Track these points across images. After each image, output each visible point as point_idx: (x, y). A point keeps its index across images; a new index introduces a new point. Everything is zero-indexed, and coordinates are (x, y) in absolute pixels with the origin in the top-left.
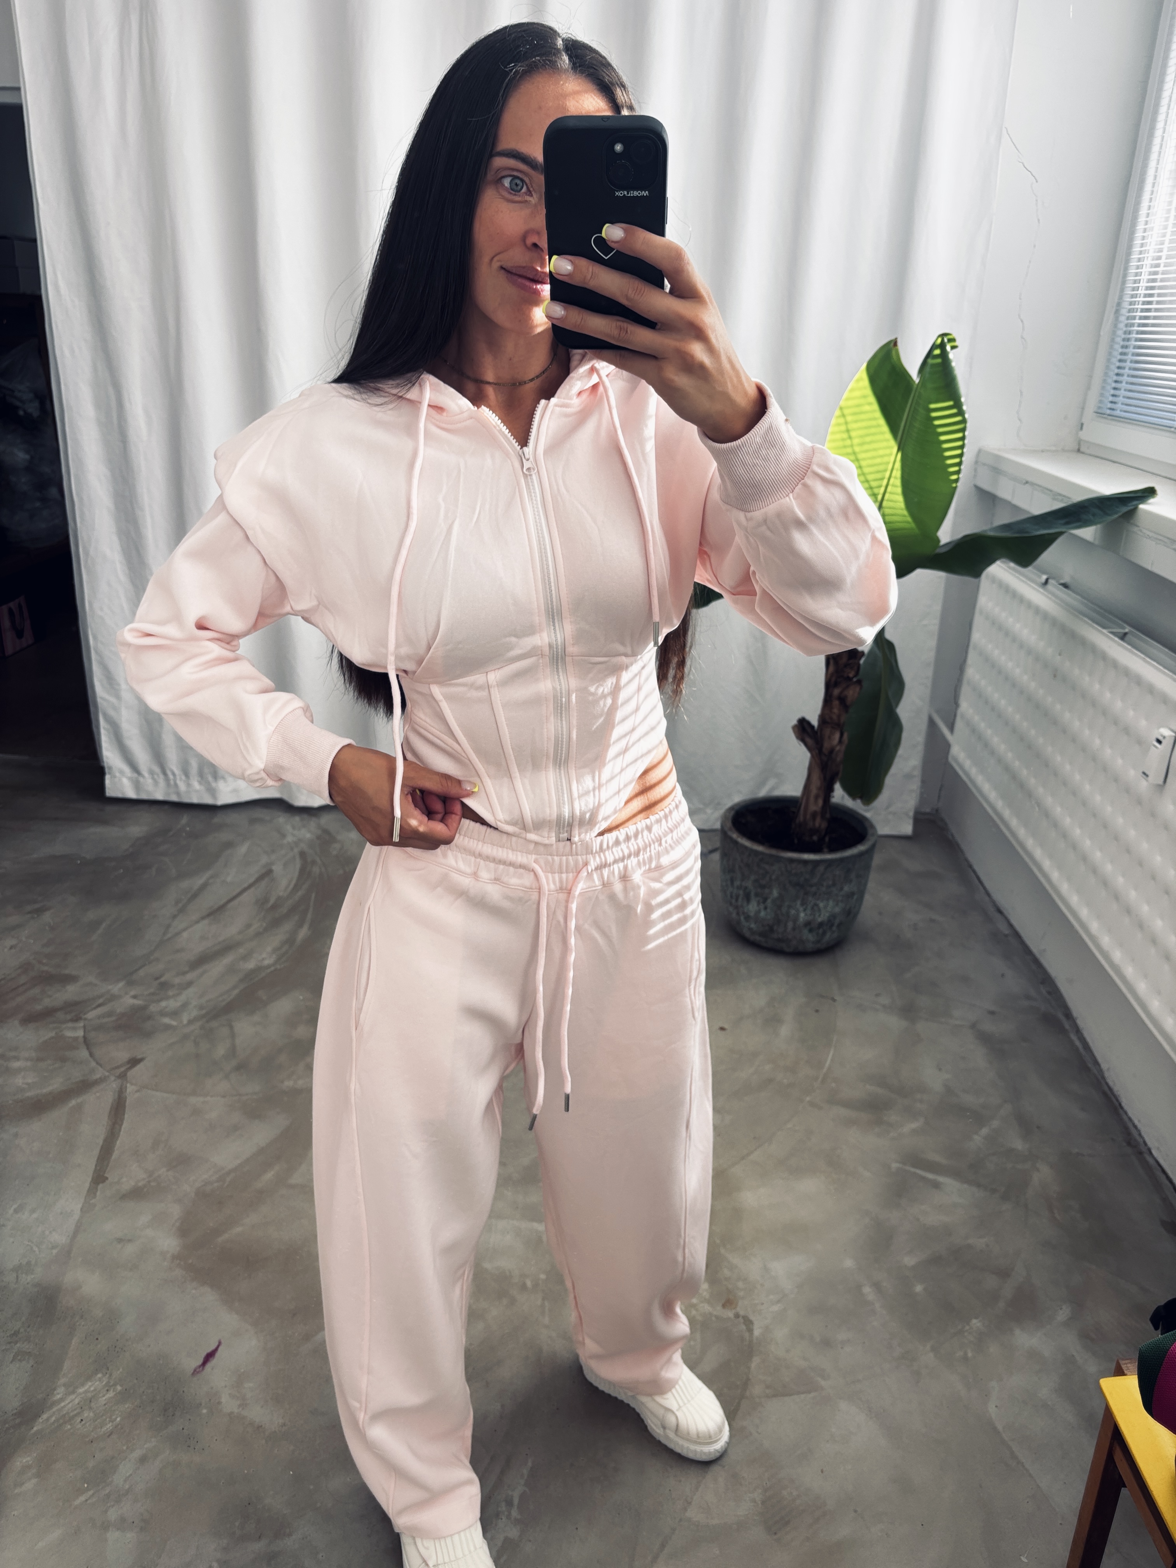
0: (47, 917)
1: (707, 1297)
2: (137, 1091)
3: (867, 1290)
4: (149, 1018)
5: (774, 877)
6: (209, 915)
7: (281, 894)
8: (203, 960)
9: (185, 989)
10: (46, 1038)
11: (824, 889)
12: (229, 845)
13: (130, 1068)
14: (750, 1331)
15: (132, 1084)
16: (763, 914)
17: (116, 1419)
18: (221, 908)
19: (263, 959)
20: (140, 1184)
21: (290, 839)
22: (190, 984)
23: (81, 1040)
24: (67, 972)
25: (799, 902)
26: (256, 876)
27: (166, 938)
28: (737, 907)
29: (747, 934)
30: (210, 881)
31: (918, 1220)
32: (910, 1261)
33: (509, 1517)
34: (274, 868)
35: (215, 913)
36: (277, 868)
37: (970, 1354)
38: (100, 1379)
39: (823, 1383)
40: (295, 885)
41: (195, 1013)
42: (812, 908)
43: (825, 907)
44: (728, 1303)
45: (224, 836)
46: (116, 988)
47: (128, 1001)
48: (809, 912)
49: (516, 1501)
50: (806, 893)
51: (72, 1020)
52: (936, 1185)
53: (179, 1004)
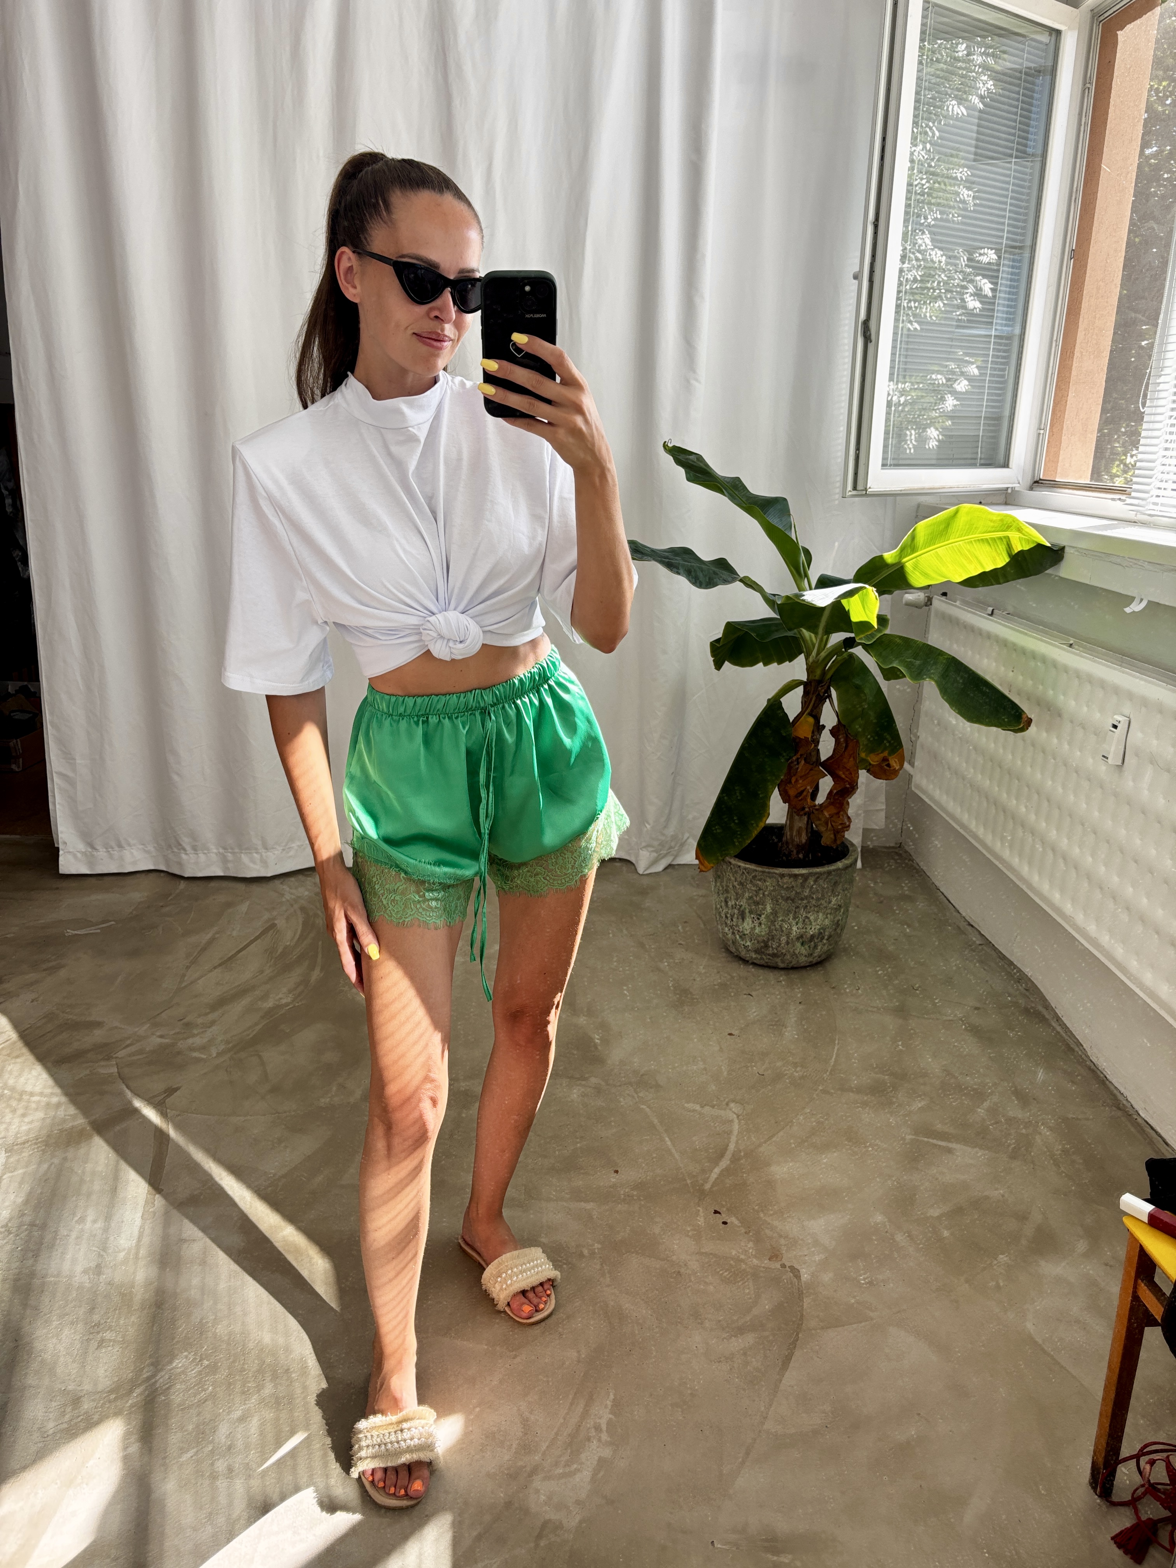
0: (63, 973)
1: (754, 1253)
2: (179, 1115)
3: (899, 1237)
4: (179, 1053)
5: (766, 893)
6: (220, 965)
7: (288, 944)
8: (222, 1002)
9: (209, 1027)
10: (81, 1076)
11: (814, 902)
12: (229, 905)
13: (168, 1096)
14: (798, 1276)
15: (172, 1110)
16: (757, 931)
17: (208, 1389)
18: (230, 958)
19: (281, 999)
20: (195, 1193)
21: (288, 897)
22: (213, 1023)
23: (117, 1074)
24: (92, 1019)
25: (791, 916)
26: (261, 930)
27: (183, 985)
28: (731, 927)
29: (743, 954)
30: (217, 936)
31: (937, 1179)
32: (935, 1212)
33: (599, 1440)
34: (276, 922)
35: (227, 962)
36: (281, 923)
37: (1001, 1284)
38: (186, 1357)
39: (872, 1314)
40: (301, 936)
41: (222, 1047)
42: (804, 921)
43: (816, 920)
44: (775, 1256)
45: (221, 898)
46: (143, 1030)
47: (155, 1041)
48: (800, 925)
49: (604, 1427)
50: (797, 907)
51: (103, 1059)
52: (950, 1151)
53: (205, 1040)
